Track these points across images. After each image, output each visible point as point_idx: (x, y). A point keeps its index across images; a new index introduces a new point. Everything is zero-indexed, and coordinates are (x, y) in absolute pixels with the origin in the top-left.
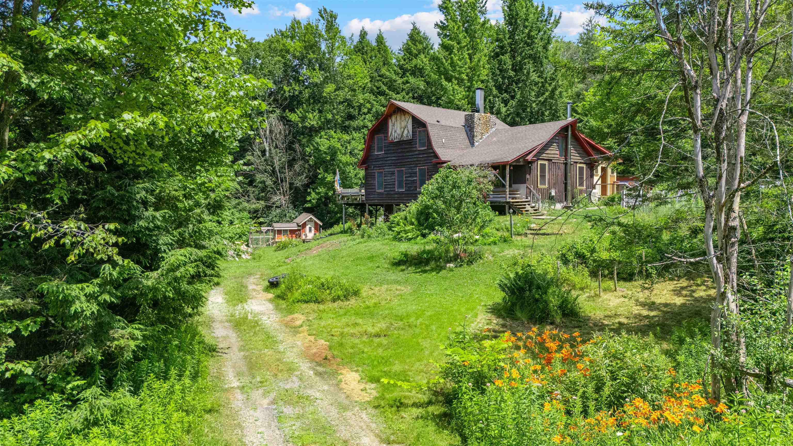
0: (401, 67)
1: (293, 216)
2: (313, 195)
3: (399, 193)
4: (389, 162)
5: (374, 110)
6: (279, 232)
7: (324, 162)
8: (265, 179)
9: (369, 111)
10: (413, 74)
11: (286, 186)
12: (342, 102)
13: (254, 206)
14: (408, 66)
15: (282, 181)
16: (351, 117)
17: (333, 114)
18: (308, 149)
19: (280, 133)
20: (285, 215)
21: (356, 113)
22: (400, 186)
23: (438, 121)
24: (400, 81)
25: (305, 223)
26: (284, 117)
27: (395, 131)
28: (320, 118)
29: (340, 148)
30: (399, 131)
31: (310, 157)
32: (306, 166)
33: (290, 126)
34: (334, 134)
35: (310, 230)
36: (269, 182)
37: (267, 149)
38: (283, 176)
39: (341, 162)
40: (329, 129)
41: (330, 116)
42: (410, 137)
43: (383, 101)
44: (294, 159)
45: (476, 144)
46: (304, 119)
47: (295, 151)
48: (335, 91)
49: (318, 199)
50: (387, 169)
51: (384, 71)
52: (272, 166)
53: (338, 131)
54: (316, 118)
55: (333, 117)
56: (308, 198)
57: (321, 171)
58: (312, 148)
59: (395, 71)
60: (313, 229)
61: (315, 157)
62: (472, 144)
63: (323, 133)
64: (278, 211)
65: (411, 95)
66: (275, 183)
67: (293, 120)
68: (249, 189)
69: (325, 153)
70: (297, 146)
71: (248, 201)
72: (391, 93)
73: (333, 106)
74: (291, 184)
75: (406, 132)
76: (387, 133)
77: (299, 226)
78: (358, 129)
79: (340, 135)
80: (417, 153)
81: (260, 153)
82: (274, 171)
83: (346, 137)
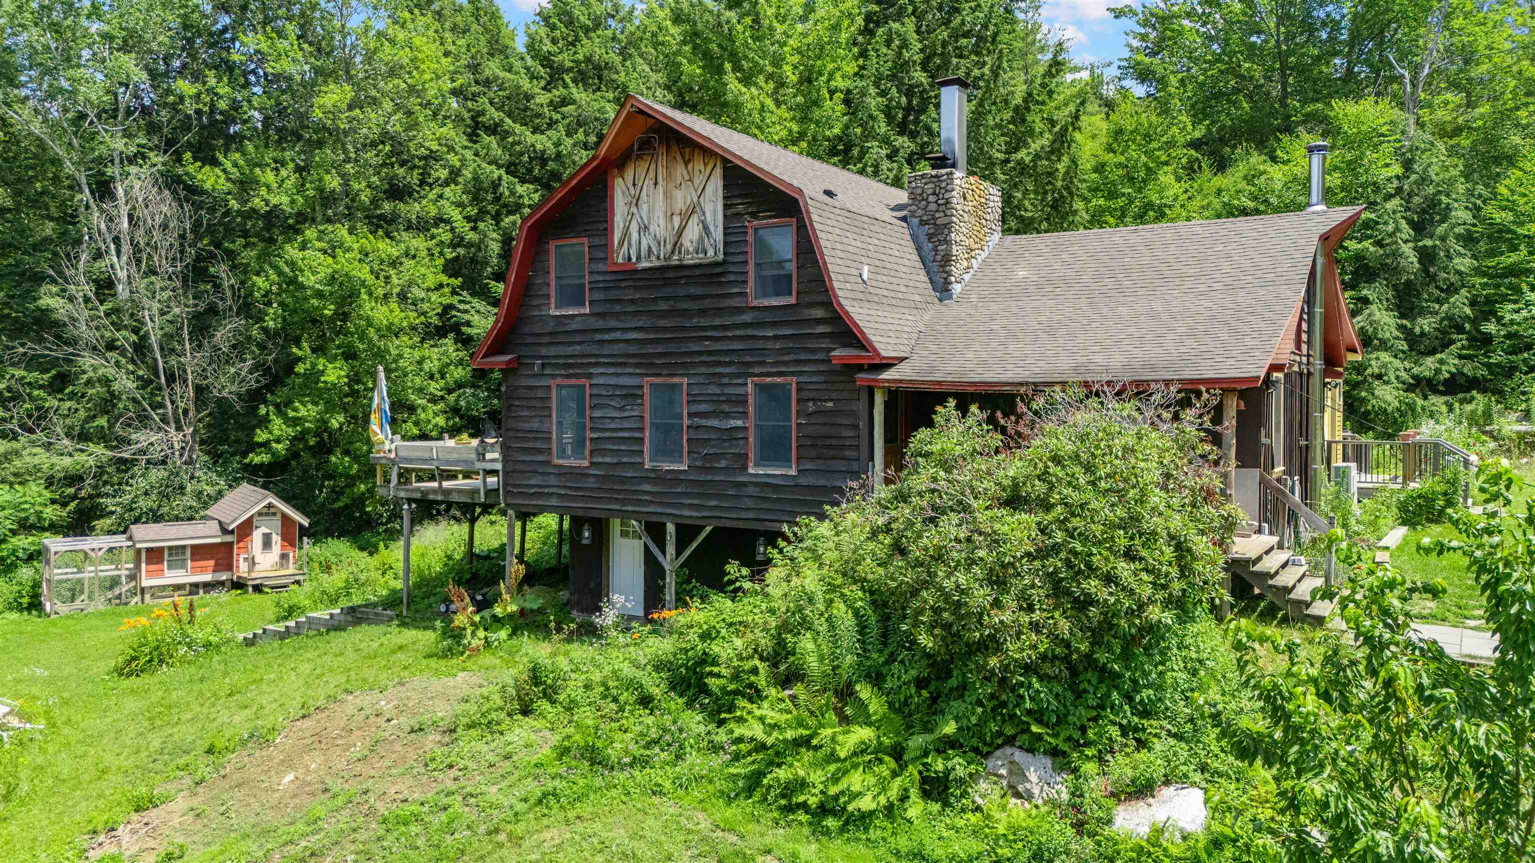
0: (546, 60)
1: (209, 490)
2: (278, 426)
3: (659, 477)
4: (617, 349)
5: (467, 174)
6: (155, 555)
7: (314, 321)
8: (111, 371)
9: (454, 175)
10: (581, 79)
11: (185, 396)
12: (373, 144)
13: (67, 461)
14: (565, 59)
15: (171, 378)
16: (397, 192)
17: (343, 176)
18: (259, 281)
19: (165, 227)
20: (182, 488)
21: (414, 178)
22: (665, 450)
23: (829, 193)
24: (543, 98)
25: (250, 520)
26: (178, 180)
27: (644, 228)
28: (301, 188)
29: (370, 279)
30: (660, 227)
31: (269, 304)
32: (255, 332)
33: (197, 206)
34: (349, 239)
35: (267, 543)
36: (125, 384)
37: (122, 274)
38: (173, 361)
39: (370, 323)
40: (329, 221)
41: (333, 182)
42: (714, 252)
43: (496, 151)
44: (212, 310)
45: (957, 288)
46: (246, 185)
47: (217, 287)
48: (350, 108)
49: (295, 438)
50: (603, 377)
51: (492, 68)
52: (136, 331)
53: (362, 228)
54: (289, 184)
55: (346, 184)
56: (261, 436)
57: (303, 350)
58: (274, 277)
59: (528, 69)
60: (276, 539)
61: (282, 304)
62: (943, 289)
63: (310, 233)
64: (157, 474)
65: (580, 136)
66: (144, 383)
67: (208, 186)
68: (51, 402)
69: (320, 295)
70: (221, 270)
71: (48, 446)
72: (518, 128)
73: (345, 151)
74: (200, 390)
75: (693, 232)
76: (607, 232)
77: (225, 531)
78: (421, 226)
79: (368, 242)
80: (747, 318)
81: (89, 289)
82: (141, 348)
83: (386, 248)
